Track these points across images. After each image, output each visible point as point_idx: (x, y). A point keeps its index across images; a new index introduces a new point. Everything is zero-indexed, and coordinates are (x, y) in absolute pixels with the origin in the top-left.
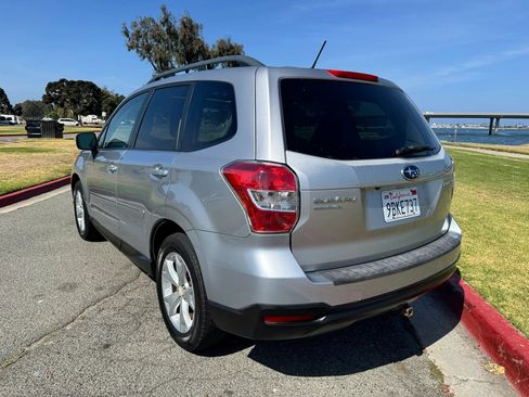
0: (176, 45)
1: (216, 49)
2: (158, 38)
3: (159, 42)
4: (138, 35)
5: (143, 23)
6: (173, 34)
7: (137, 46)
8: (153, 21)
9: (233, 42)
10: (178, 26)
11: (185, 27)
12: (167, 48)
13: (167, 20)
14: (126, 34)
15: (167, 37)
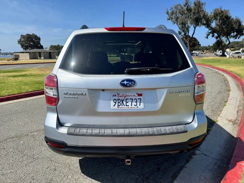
0: (191, 15)
1: (213, 14)
2: (182, 13)
3: (183, 15)
4: (172, 13)
5: (176, 7)
6: (189, 10)
7: (172, 18)
8: (181, 5)
9: (223, 9)
10: (192, 6)
11: (196, 5)
12: (186, 18)
13: (186, 4)
14: (168, 13)
15: (186, 12)
